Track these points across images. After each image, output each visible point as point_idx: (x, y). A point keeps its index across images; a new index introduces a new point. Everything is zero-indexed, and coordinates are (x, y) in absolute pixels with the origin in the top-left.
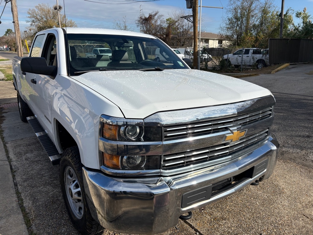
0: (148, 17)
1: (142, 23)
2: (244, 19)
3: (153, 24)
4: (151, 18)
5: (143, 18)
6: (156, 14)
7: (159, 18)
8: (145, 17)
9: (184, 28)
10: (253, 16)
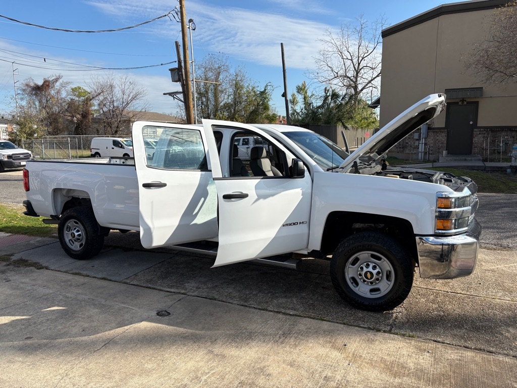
0: (43, 85)
1: (31, 94)
2: (210, 95)
3: (53, 97)
4: (48, 86)
5: (32, 86)
6: (57, 80)
7: (63, 85)
8: (35, 84)
9: (115, 104)
10: (222, 92)
